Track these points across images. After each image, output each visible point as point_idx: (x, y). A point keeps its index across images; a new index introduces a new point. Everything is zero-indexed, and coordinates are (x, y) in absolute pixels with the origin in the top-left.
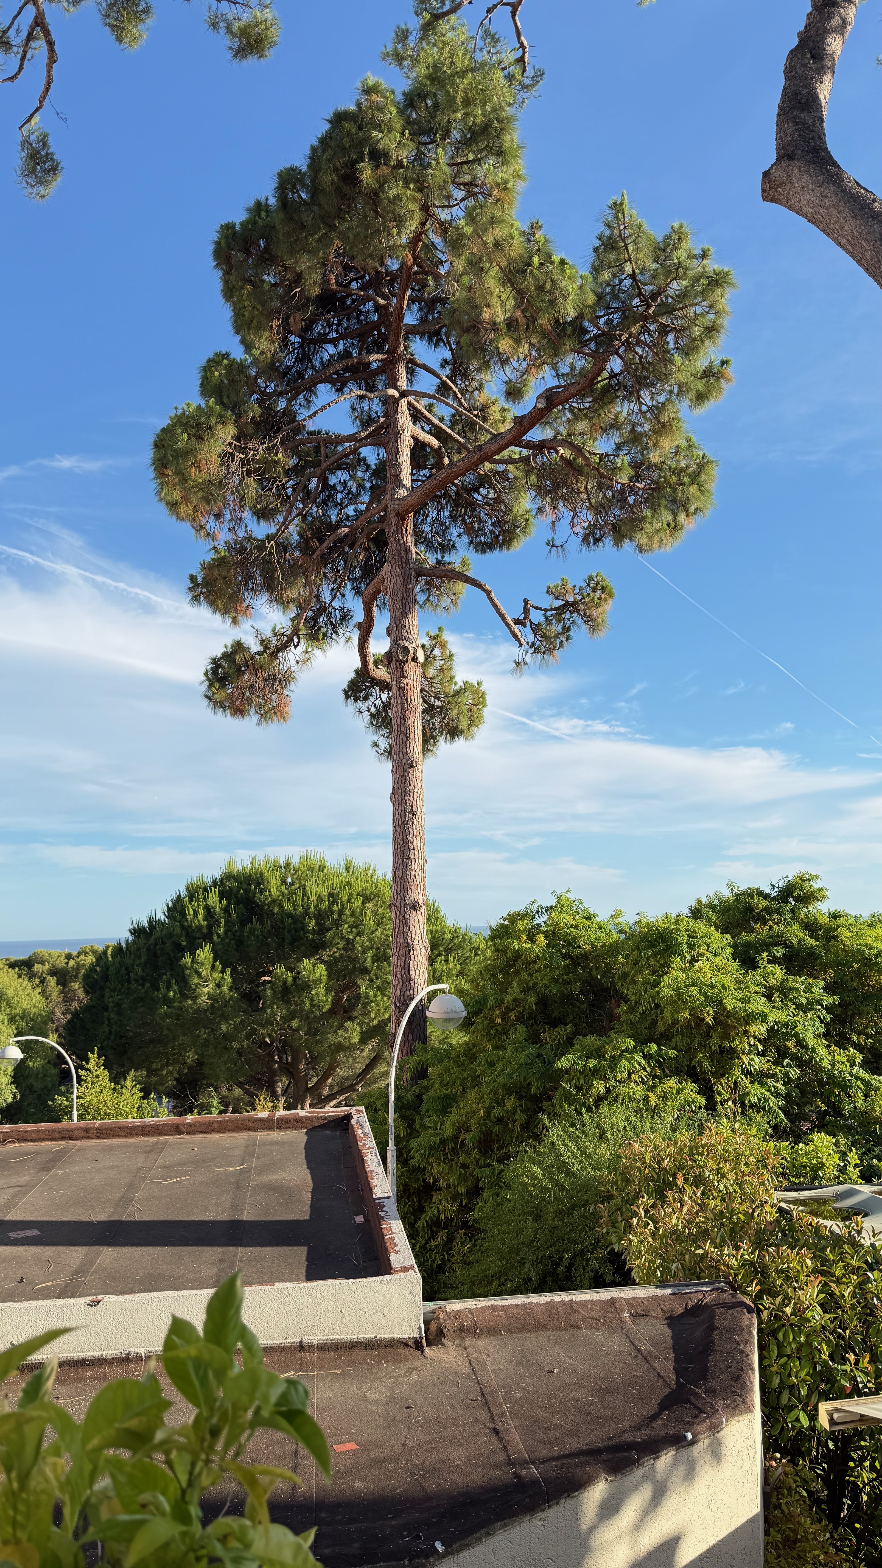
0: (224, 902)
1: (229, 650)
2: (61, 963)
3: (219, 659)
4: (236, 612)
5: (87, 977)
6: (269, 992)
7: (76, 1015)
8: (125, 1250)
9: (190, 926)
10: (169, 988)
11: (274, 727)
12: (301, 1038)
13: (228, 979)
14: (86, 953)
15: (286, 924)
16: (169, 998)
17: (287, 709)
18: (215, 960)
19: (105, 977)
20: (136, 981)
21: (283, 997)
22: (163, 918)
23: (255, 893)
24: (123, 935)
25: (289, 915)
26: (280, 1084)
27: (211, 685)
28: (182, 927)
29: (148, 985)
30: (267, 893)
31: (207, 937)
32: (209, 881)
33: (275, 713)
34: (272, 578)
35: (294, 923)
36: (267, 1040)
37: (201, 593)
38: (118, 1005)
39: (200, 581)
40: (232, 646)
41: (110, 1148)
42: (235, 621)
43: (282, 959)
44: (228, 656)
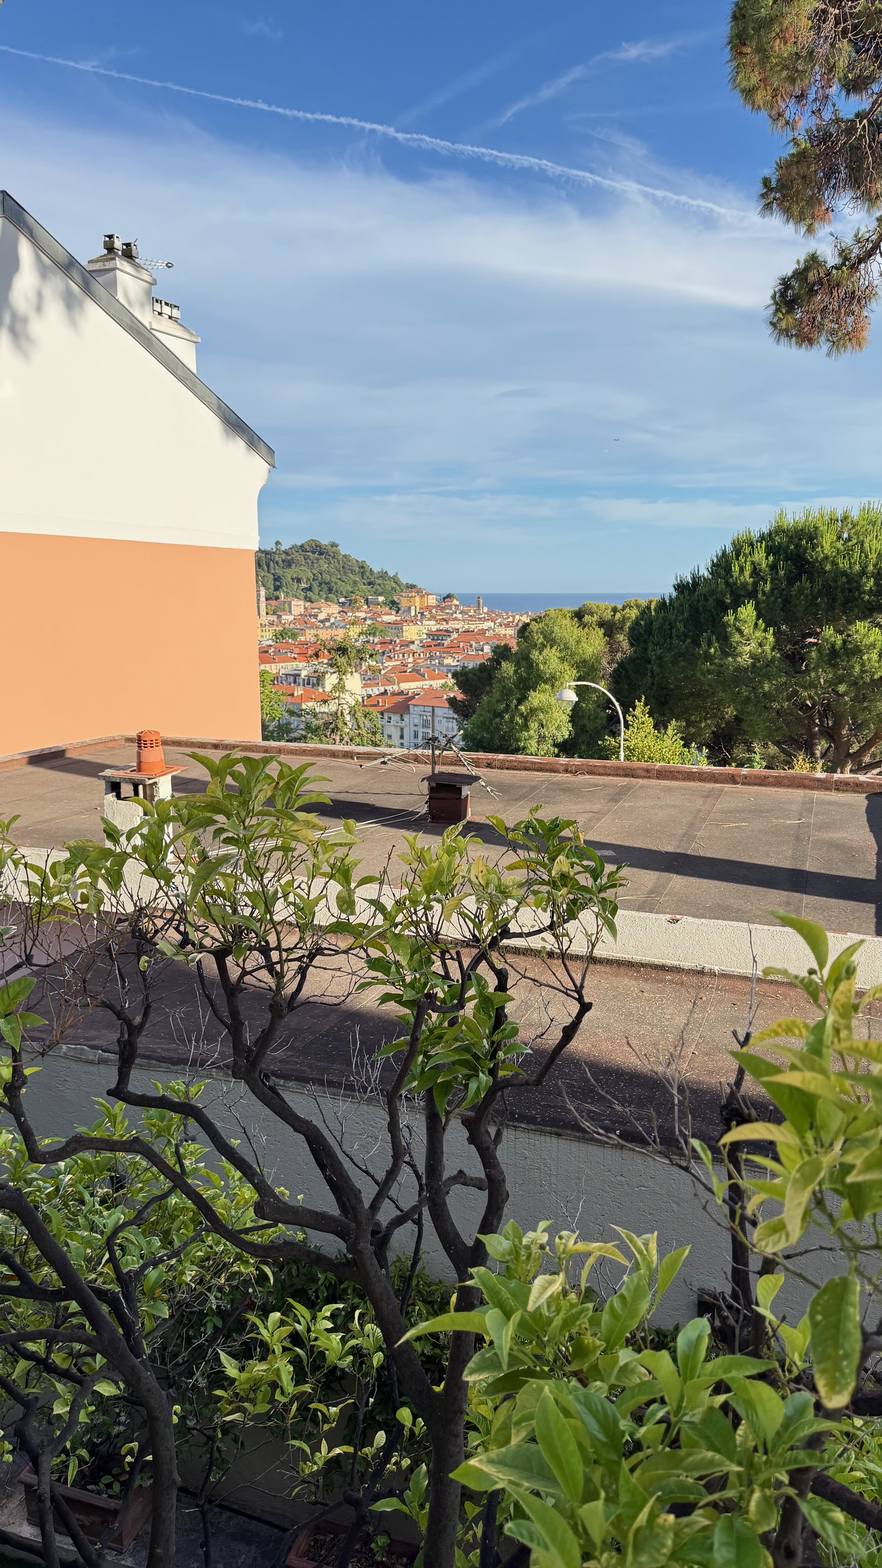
0: (771, 558)
1: (802, 266)
2: (608, 615)
3: (789, 279)
4: (813, 218)
5: (632, 629)
6: (814, 654)
7: (621, 664)
8: (693, 880)
9: (735, 583)
10: (710, 645)
11: (848, 357)
12: (846, 704)
13: (771, 639)
14: (631, 607)
15: (840, 583)
16: (710, 654)
17: (864, 334)
18: (758, 619)
19: (649, 630)
20: (678, 637)
21: (830, 660)
22: (706, 574)
23: (806, 549)
24: (668, 591)
25: (844, 574)
26: (819, 747)
27: (777, 310)
28: (727, 584)
29: (689, 641)
30: (819, 549)
31: (752, 594)
32: (755, 536)
33: (850, 340)
34: (859, 169)
35: (849, 582)
36: (808, 702)
37: (775, 199)
38: (660, 658)
39: (774, 184)
40: (806, 261)
41: (670, 789)
42: (810, 230)
43: (833, 620)
44: (800, 275)
